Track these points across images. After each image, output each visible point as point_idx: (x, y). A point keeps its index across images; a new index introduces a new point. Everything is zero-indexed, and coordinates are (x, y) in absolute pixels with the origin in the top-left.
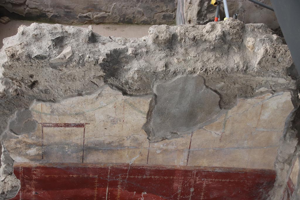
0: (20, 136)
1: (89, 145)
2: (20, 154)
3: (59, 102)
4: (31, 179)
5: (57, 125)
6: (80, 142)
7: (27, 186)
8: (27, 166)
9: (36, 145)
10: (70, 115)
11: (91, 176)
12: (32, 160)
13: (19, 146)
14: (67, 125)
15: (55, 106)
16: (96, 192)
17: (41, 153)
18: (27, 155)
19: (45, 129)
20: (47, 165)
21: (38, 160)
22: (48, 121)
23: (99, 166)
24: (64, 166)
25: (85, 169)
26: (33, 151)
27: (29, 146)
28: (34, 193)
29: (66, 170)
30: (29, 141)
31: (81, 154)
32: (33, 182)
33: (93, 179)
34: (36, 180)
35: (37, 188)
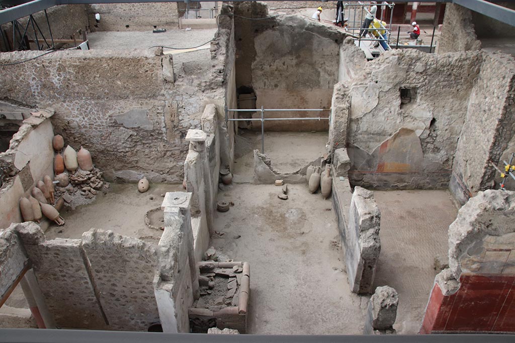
0: (471, 257)
1: (509, 263)
2: (467, 268)
3: (501, 236)
4: (467, 283)
5: (495, 250)
6: (504, 261)
7: (464, 287)
8: (468, 275)
9: (478, 262)
10: (506, 244)
11: (503, 282)
12: (472, 271)
13: (468, 263)
14: (501, 250)
15: (498, 238)
16: (502, 292)
17: (479, 267)
18: (471, 268)
19: (487, 252)
20: (480, 275)
21: (476, 272)
22: (491, 248)
23: (510, 276)
24: (489, 275)
25: (501, 278)
26: (475, 266)
27: (474, 262)
28: (466, 291)
29: (490, 278)
30: (475, 260)
31: (502, 268)
32: (468, 285)
33: (504, 284)
34: (470, 284)
35: (469, 289)
